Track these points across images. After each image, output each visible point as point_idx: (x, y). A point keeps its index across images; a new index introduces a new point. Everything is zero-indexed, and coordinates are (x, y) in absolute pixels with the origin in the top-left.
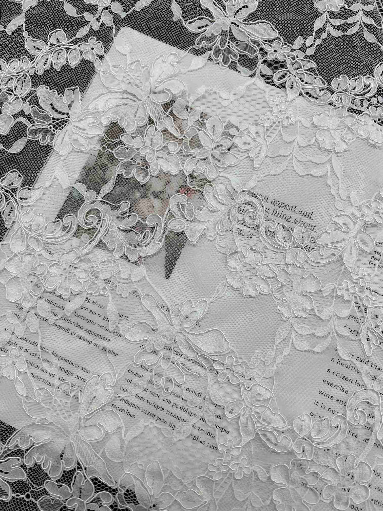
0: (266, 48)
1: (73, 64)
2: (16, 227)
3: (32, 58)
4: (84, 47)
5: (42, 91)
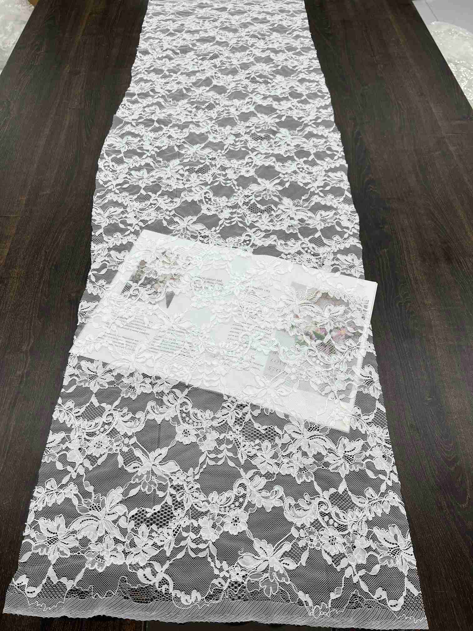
0: (201, 232)
1: (124, 243)
2: (105, 297)
3: (107, 243)
4: (129, 237)
5: (112, 253)
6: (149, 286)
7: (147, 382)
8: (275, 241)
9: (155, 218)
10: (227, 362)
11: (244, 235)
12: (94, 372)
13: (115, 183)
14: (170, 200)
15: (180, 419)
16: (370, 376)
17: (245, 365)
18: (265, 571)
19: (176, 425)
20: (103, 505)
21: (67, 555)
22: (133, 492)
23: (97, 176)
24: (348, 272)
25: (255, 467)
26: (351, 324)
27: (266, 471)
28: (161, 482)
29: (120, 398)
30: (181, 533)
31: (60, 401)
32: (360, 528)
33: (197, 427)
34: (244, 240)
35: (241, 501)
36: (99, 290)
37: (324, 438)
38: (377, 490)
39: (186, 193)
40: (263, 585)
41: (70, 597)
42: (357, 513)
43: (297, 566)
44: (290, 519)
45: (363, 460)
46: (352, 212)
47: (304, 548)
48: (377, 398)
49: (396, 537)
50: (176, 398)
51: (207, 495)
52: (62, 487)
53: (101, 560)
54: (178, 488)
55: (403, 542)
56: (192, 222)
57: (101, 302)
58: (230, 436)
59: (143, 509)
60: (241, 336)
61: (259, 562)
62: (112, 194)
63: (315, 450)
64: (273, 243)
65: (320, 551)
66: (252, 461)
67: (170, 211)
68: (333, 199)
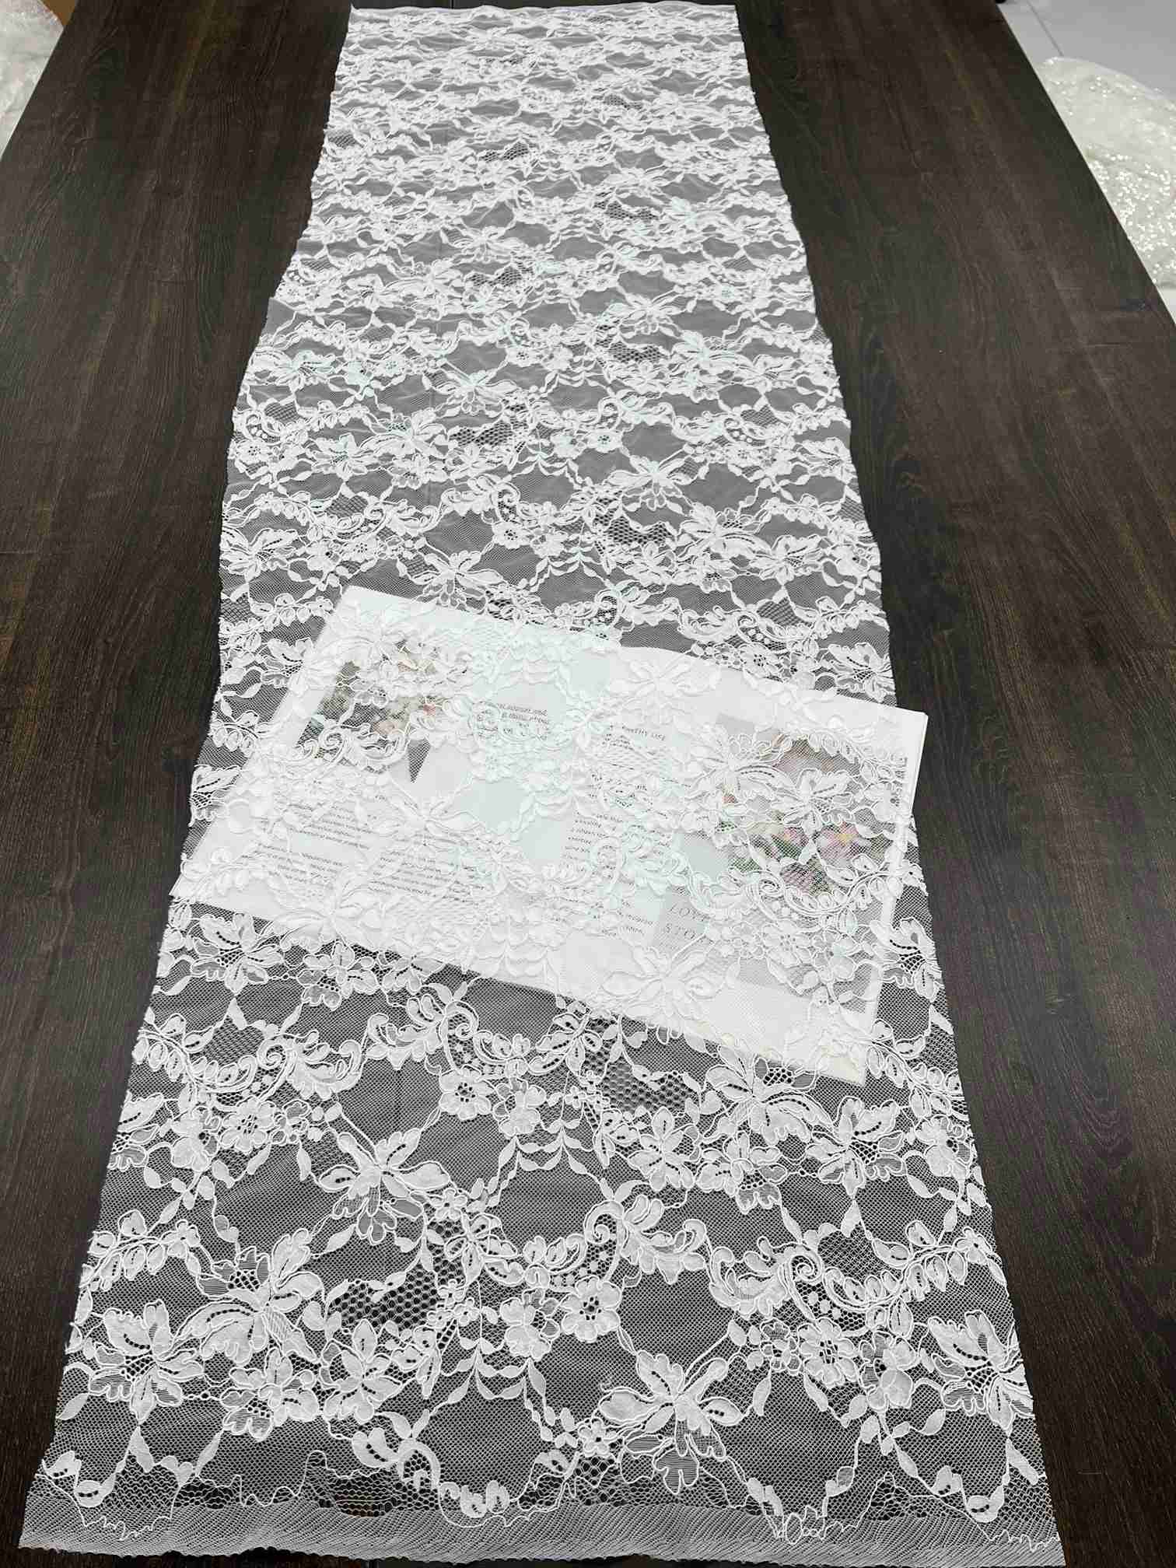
0: (492, 591)
1: (302, 620)
2: (256, 755)
3: (260, 619)
4: (312, 605)
5: (273, 644)
6: (365, 728)
7: (365, 967)
8: (675, 611)
9: (377, 558)
10: (563, 914)
11: (598, 597)
12: (233, 944)
13: (275, 469)
14: (413, 510)
15: (450, 1059)
16: (913, 944)
17: (609, 922)
18: (665, 1431)
19: (440, 1074)
20: (264, 1274)
21: (175, 1400)
22: (337, 1241)
23: (231, 451)
24: (856, 689)
25: (637, 1175)
26: (865, 816)
27: (664, 1185)
28: (407, 1215)
29: (299, 1008)
30: (455, 1342)
31: (150, 1016)
32: (895, 1322)
33: (491, 1077)
34: (600, 610)
35: (604, 1259)
36: (242, 739)
37: (804, 1100)
38: (935, 1226)
39: (453, 493)
40: (660, 1464)
41: (186, 1504)
42: (886, 1282)
43: (743, 1416)
44: (724, 1302)
45: (900, 1154)
46: (861, 539)
47: (760, 1373)
48: (932, 998)
49: (982, 1342)
50: (439, 1005)
51: (519, 1244)
52: (161, 1230)
53: (260, 1411)
54: (447, 1229)
55: (1000, 1354)
56: (468, 565)
57: (250, 766)
58: (572, 1098)
59: (362, 1282)
60: (596, 848)
61: (650, 1410)
62: (270, 496)
63: (781, 1129)
64: (671, 618)
65: (798, 1380)
66: (627, 1159)
67: (414, 539)
68: (815, 506)
